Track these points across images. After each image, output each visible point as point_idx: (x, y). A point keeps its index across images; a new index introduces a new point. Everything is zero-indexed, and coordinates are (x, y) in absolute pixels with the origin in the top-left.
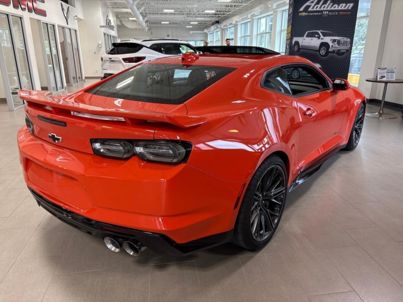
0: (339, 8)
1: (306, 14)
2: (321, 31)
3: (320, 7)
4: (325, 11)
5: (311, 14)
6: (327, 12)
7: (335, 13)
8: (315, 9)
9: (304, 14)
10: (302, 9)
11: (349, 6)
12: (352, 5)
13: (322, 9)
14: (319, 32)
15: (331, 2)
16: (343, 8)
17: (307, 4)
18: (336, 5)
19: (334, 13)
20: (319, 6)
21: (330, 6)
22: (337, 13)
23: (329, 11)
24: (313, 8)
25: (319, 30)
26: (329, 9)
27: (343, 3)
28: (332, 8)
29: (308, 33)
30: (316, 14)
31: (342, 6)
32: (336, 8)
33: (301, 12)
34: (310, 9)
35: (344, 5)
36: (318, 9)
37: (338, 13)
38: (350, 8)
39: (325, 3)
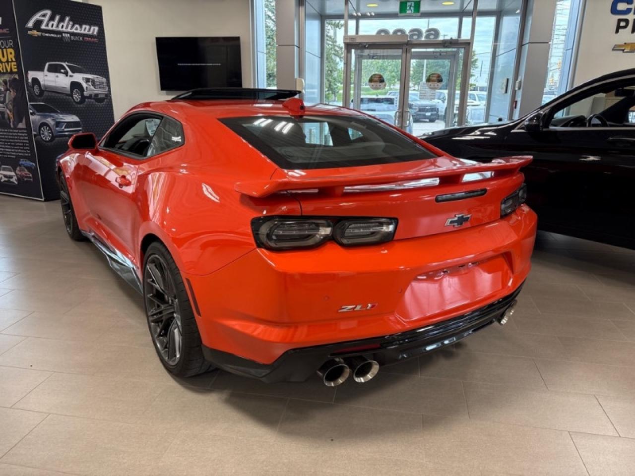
0: (83, 32)
1: (40, 34)
2: (66, 63)
3: (57, 26)
4: (67, 33)
5: (47, 35)
6: (69, 35)
7: (79, 38)
8: (50, 28)
9: (36, 33)
10: (30, 24)
11: (94, 30)
12: (97, 28)
13: (60, 29)
14: (65, 64)
15: (70, 20)
16: (86, 32)
17: (37, 17)
18: (77, 26)
19: (77, 38)
20: (55, 23)
21: (70, 26)
22: (81, 38)
23: (72, 34)
24: (47, 25)
26: (69, 30)
27: (86, 24)
28: (74, 30)
29: (49, 65)
30: (52, 35)
31: (85, 28)
32: (78, 31)
33: (30, 29)
34: (43, 27)
35: (88, 27)
36: (54, 28)
37: (83, 39)
38: (95, 33)
39: (62, 20)
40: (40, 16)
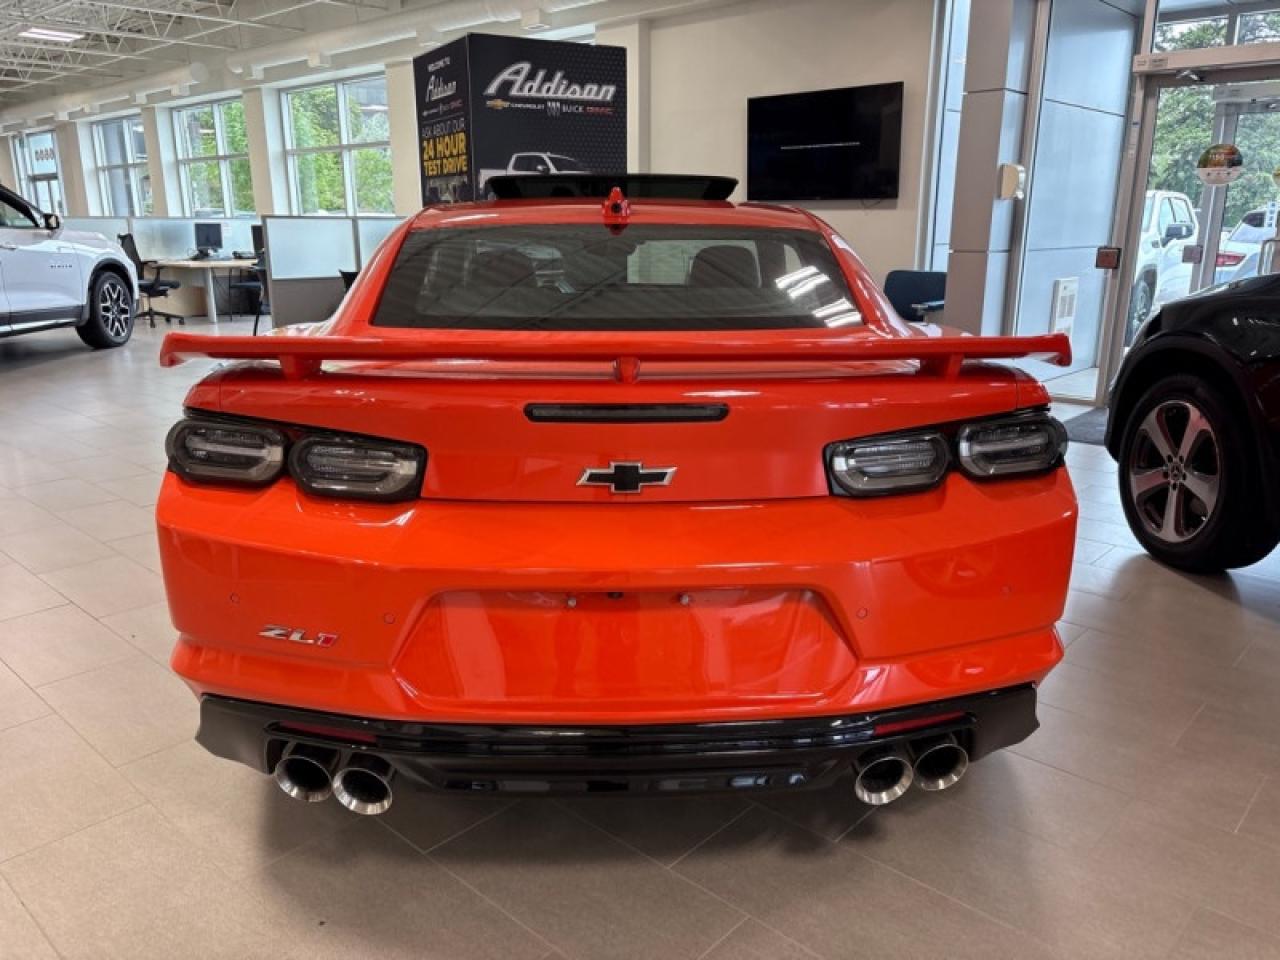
0: (585, 96)
1: (506, 104)
2: (549, 154)
3: (539, 90)
4: (552, 100)
5: (520, 106)
6: (558, 104)
7: (577, 109)
8: (525, 93)
9: (500, 104)
10: (492, 89)
11: (607, 92)
12: (612, 89)
13: (543, 94)
14: (545, 156)
15: (564, 77)
16: (592, 97)
17: (505, 75)
18: (577, 87)
19: (573, 109)
20: (536, 85)
21: (562, 87)
22: (580, 109)
23: (563, 102)
24: (521, 89)
25: (545, 152)
26: (560, 95)
27: (593, 82)
28: (568, 95)
29: (518, 159)
30: (528, 106)
31: (590, 90)
32: (577, 96)
33: (491, 98)
34: (514, 92)
35: (595, 88)
36: (533, 94)
37: (584, 109)
38: (609, 98)
39: (548, 78)
40: (510, 74)
